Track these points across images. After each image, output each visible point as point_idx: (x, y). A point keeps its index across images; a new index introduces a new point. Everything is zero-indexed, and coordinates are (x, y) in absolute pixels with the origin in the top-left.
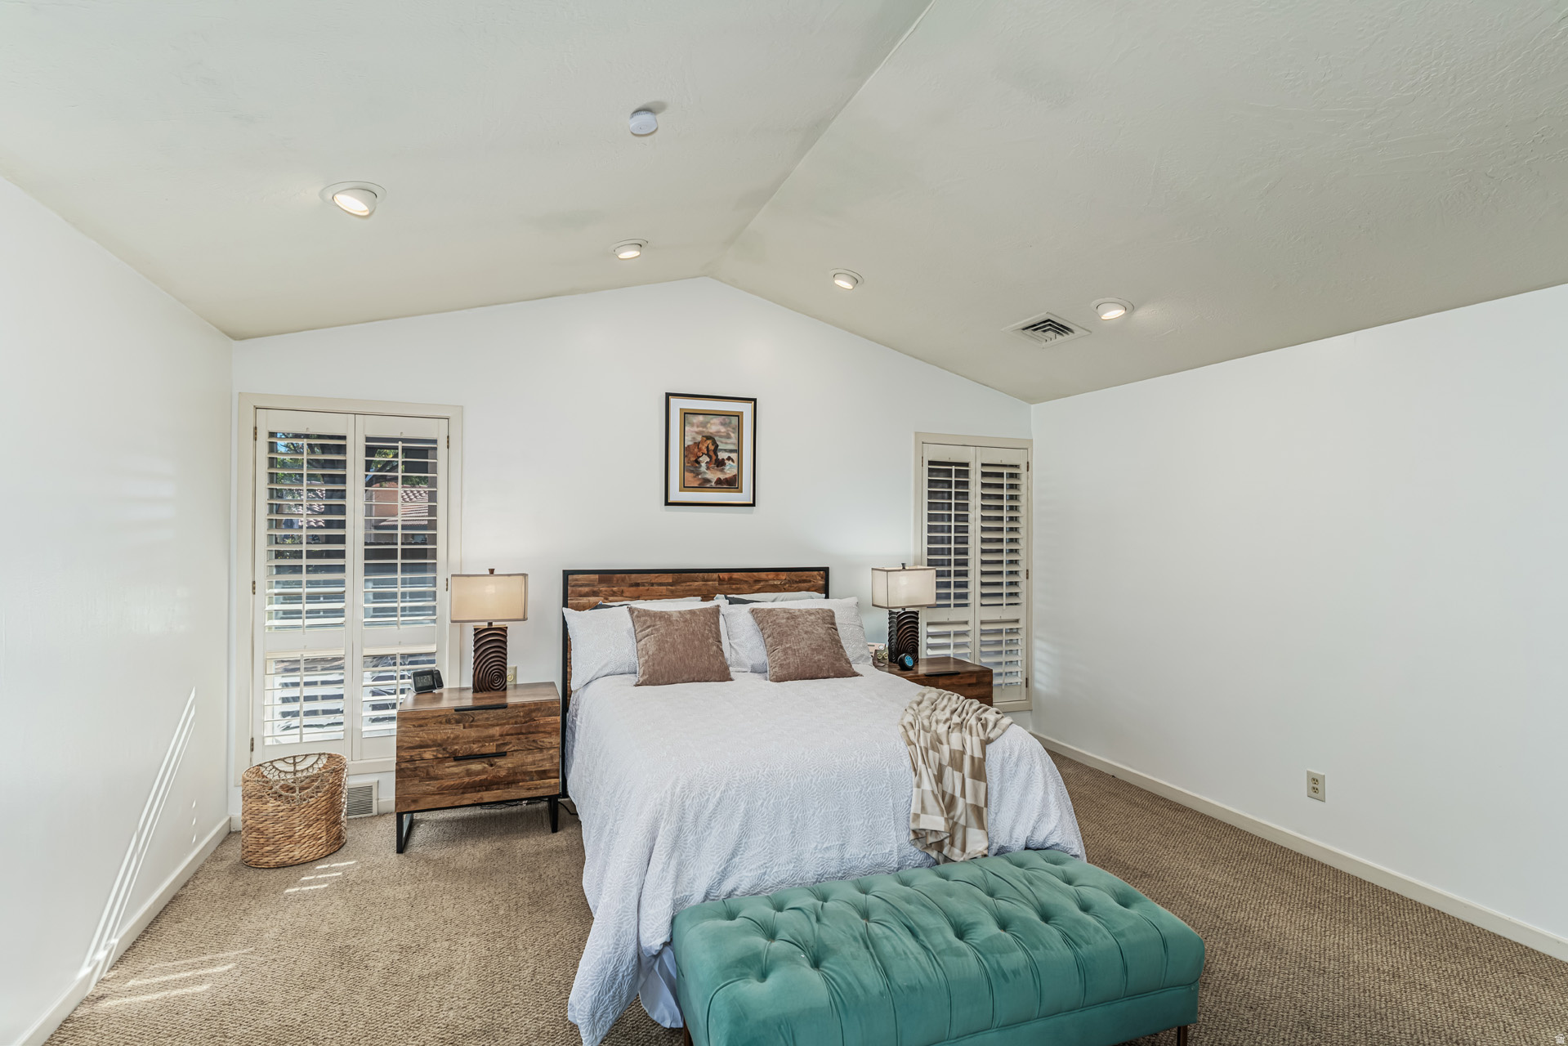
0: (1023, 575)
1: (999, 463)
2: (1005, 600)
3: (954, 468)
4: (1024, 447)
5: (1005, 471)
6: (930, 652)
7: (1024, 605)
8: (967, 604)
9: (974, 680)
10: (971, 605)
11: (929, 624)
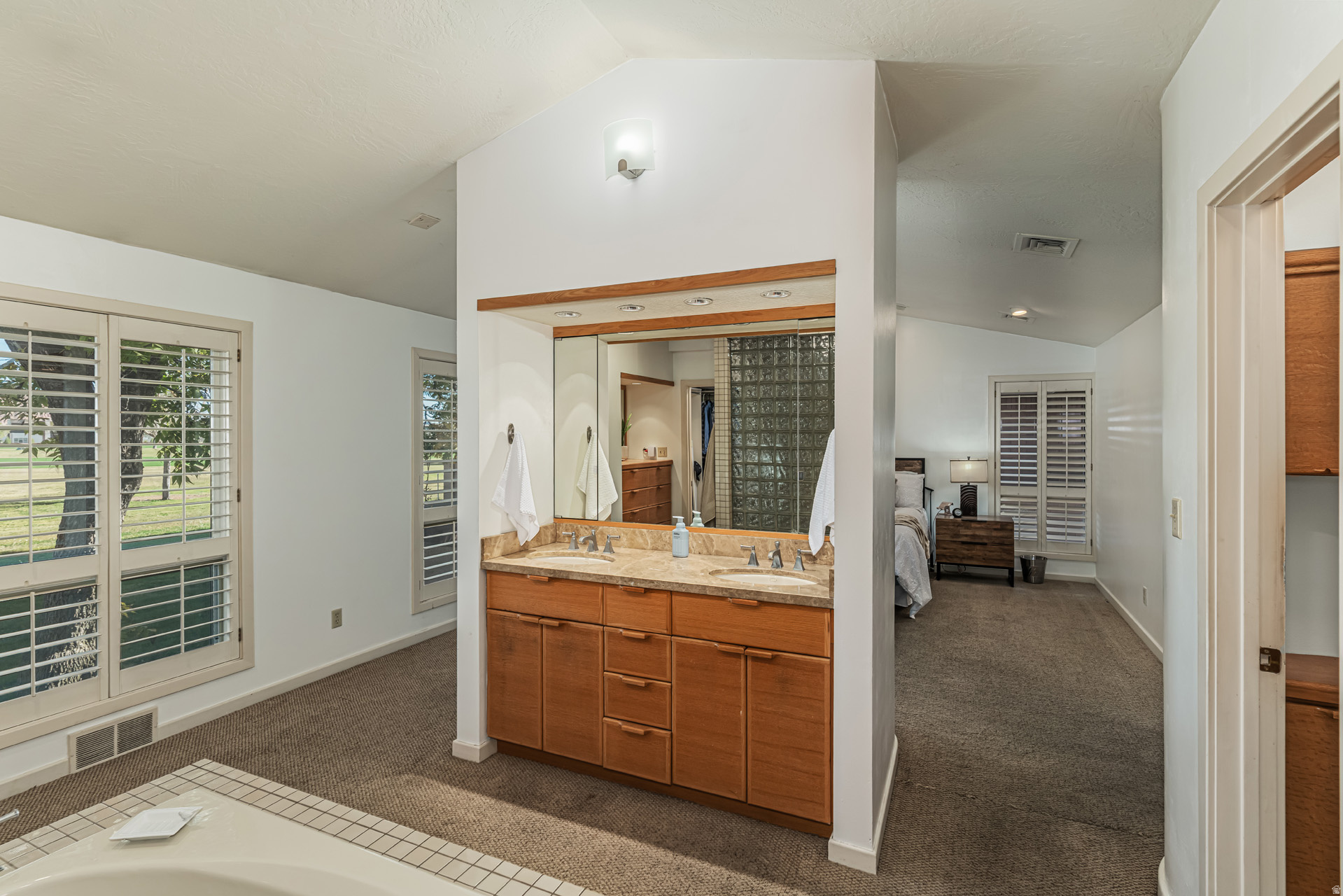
0: (1088, 467)
1: (1064, 391)
2: (1067, 484)
3: (1019, 397)
4: (1088, 378)
5: (1067, 396)
6: (1003, 514)
7: (1089, 488)
8: (1036, 485)
9: (999, 527)
10: (1039, 486)
11: (1002, 496)
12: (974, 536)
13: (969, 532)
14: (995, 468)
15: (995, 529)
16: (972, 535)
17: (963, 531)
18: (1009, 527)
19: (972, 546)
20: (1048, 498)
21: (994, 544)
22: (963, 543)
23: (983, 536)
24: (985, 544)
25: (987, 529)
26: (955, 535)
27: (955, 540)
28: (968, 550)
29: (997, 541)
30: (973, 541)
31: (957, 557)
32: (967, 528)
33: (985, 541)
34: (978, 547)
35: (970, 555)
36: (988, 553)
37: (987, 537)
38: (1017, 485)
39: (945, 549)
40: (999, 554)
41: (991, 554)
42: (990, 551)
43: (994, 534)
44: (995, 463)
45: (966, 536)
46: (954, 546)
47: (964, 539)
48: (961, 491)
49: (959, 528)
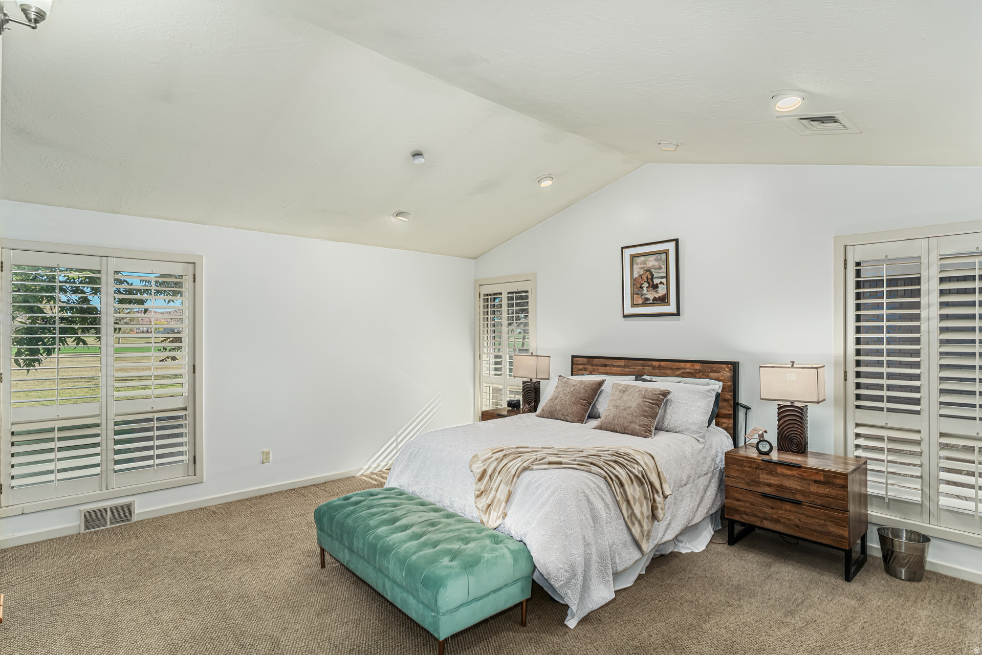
8: (918, 413)
9: (822, 478)
10: (925, 414)
11: (857, 425)
12: (780, 487)
13: (774, 480)
14: (845, 380)
15: (815, 482)
16: (778, 486)
17: (764, 477)
18: (839, 481)
19: (779, 504)
20: (942, 435)
21: (813, 505)
22: (765, 496)
23: (796, 490)
24: (798, 503)
25: (803, 479)
26: (753, 481)
27: (751, 488)
28: (772, 508)
29: (818, 502)
30: (779, 495)
31: (755, 516)
32: (771, 473)
33: (799, 497)
34: (788, 506)
35: (775, 516)
36: (803, 519)
37: (803, 493)
38: (882, 409)
39: (738, 500)
40: (822, 522)
41: (809, 520)
42: (807, 516)
43: (814, 488)
44: (845, 372)
45: (769, 485)
46: (751, 498)
47: (767, 490)
48: (779, 414)
49: (758, 471)
